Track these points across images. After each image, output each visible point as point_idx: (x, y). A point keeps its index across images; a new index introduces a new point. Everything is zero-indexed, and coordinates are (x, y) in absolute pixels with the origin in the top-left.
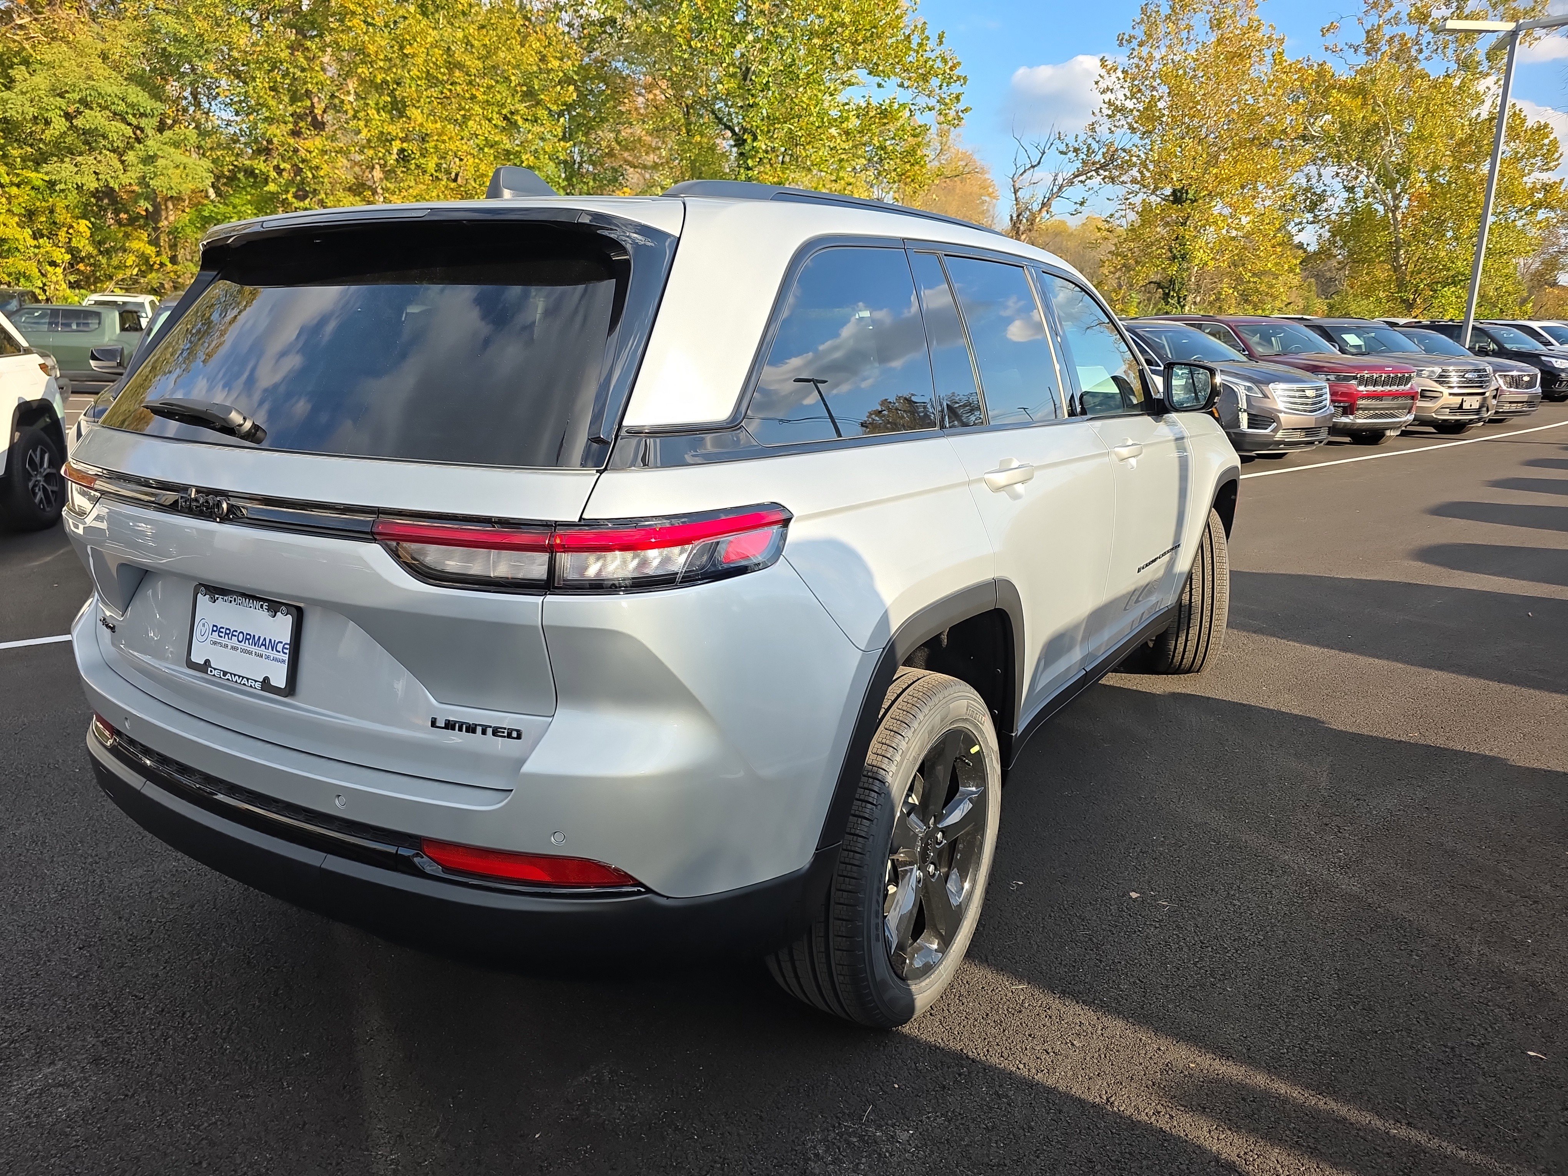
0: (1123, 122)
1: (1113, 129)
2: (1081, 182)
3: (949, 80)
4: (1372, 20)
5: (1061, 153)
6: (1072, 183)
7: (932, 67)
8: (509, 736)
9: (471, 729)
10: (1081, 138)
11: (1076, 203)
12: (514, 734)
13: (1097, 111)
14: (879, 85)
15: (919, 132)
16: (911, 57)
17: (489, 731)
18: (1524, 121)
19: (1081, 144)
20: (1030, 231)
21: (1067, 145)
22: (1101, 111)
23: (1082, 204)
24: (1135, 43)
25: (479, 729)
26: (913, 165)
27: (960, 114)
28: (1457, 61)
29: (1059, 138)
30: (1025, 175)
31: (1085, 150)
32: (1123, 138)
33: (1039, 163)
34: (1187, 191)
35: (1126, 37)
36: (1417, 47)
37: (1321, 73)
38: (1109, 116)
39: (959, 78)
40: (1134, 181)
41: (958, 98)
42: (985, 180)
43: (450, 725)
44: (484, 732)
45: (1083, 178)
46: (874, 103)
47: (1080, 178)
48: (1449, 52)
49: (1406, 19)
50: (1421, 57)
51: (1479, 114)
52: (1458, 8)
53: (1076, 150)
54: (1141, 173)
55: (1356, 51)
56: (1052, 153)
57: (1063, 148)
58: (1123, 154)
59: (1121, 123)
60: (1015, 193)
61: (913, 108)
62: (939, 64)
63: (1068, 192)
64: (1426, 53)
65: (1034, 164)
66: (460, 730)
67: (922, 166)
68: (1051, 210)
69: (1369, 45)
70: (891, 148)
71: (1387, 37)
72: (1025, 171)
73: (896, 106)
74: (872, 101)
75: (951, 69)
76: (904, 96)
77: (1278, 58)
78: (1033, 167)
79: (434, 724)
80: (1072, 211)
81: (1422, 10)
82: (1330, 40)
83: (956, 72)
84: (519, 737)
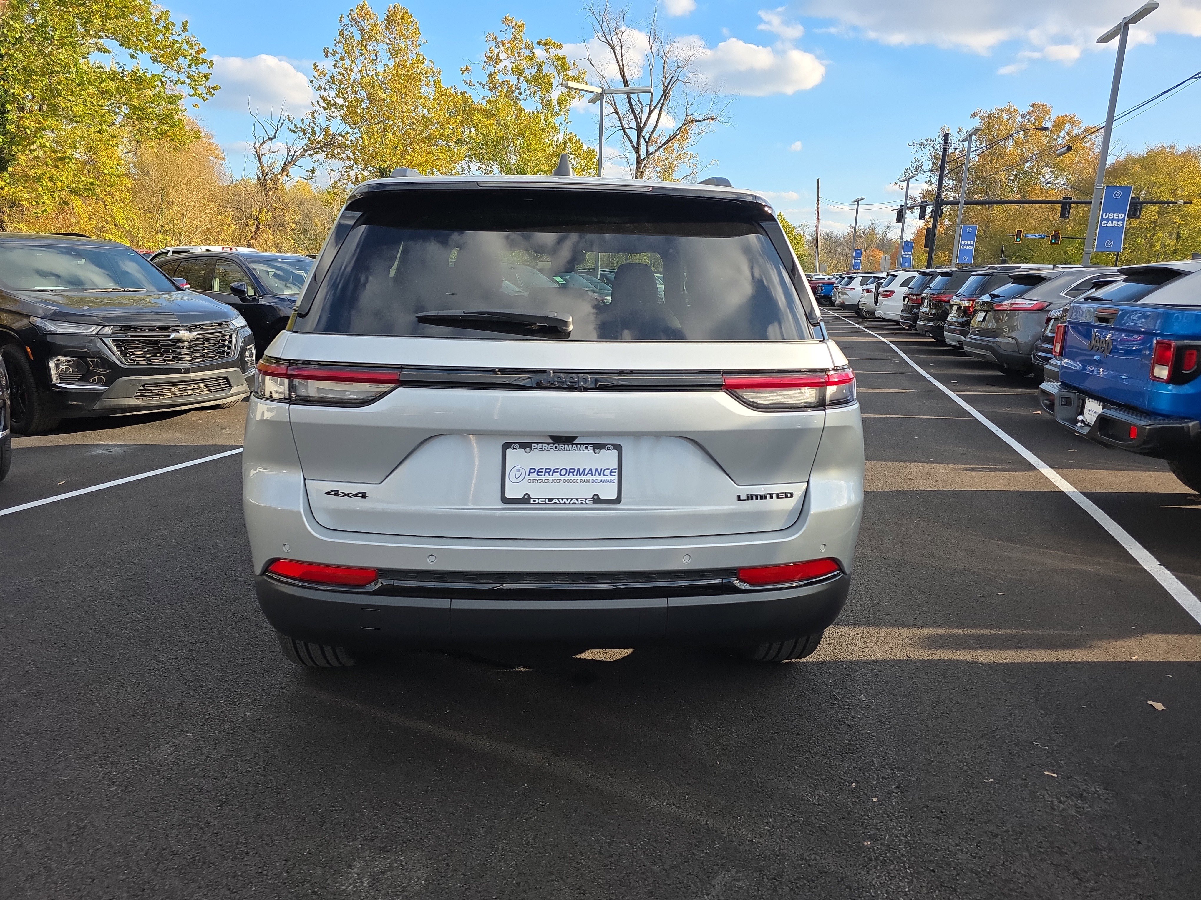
0: (336, 114)
1: (329, 118)
2: (310, 155)
3: (196, 61)
4: (490, 69)
5: (292, 131)
6: (302, 155)
7: (179, 48)
8: (786, 497)
9: (763, 497)
10: (306, 122)
11: (307, 171)
12: (789, 495)
13: (315, 104)
14: (132, 56)
15: (173, 100)
16: (160, 37)
17: (774, 496)
18: (581, 146)
19: (307, 127)
20: (276, 189)
21: (295, 125)
22: (318, 104)
23: (313, 172)
24: (337, 57)
25: (768, 496)
26: (171, 126)
27: (211, 90)
28: (542, 103)
29: (289, 120)
30: (264, 145)
31: (310, 131)
32: (337, 126)
33: (275, 137)
34: (390, 170)
35: (330, 51)
36: (519, 91)
37: (465, 100)
38: (325, 109)
39: (204, 61)
40: (349, 159)
41: (206, 76)
42: (210, 144)
43: (750, 498)
44: (771, 497)
45: (311, 152)
46: (129, 69)
47: (309, 152)
48: (537, 97)
49: (510, 72)
50: (521, 97)
51: (558, 139)
52: (538, 70)
53: (303, 131)
54: (354, 153)
55: (484, 87)
56: (284, 131)
57: (292, 127)
58: (340, 138)
59: (335, 114)
60: (259, 159)
61: (164, 79)
62: (185, 47)
63: (301, 162)
64: (524, 95)
65: (271, 137)
66: (757, 499)
67: (180, 129)
68: (289, 174)
69: (491, 85)
70: (150, 110)
71: (500, 81)
72: (264, 142)
73: (149, 75)
74: (126, 68)
75: (198, 53)
76: (157, 69)
77: (437, 82)
78: (271, 139)
79: (739, 498)
80: (305, 176)
81: (519, 67)
82: (466, 77)
83: (202, 56)
84: (792, 496)
